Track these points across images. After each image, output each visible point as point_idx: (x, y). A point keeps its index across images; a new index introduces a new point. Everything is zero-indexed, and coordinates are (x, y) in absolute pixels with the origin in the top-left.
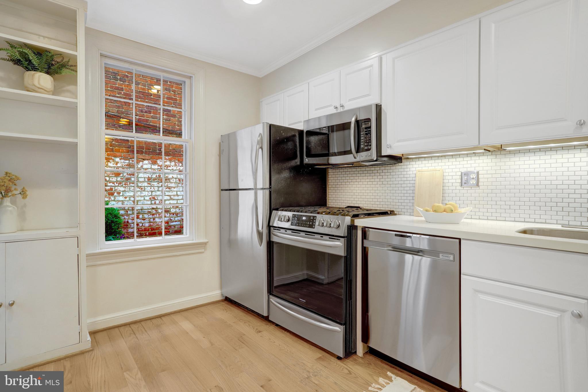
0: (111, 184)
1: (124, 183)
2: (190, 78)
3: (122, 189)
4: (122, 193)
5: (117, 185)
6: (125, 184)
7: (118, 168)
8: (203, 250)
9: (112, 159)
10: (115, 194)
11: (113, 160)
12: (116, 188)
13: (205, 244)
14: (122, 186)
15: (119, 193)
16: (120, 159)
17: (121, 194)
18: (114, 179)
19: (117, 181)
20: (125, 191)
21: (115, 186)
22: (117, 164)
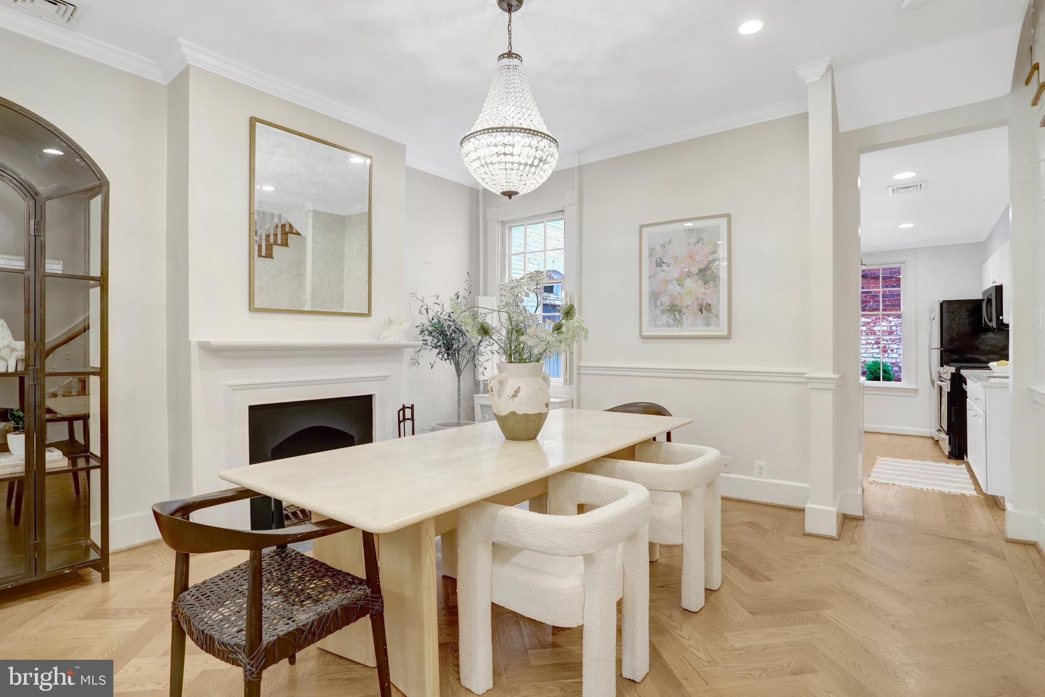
0: (885, 342)
1: (897, 341)
2: (904, 263)
3: (895, 346)
4: (895, 350)
5: (891, 342)
6: (899, 342)
7: (891, 327)
8: (914, 395)
9: (885, 318)
10: (889, 351)
11: (887, 320)
12: (890, 346)
13: (917, 390)
14: (896, 343)
15: (892, 350)
16: (894, 318)
17: (895, 352)
18: (888, 338)
19: (890, 339)
20: (899, 348)
21: (889, 344)
22: (890, 323)
